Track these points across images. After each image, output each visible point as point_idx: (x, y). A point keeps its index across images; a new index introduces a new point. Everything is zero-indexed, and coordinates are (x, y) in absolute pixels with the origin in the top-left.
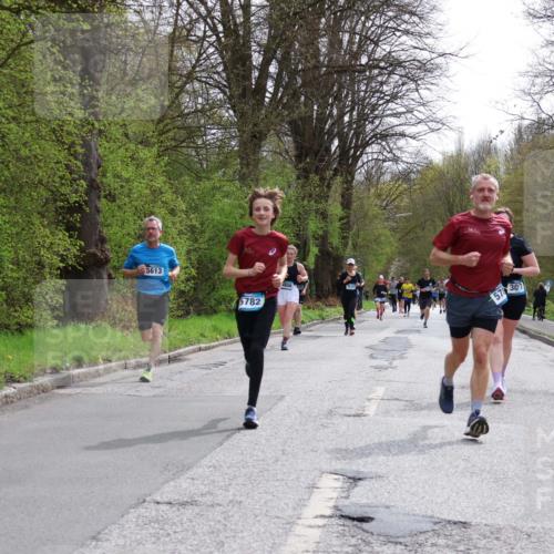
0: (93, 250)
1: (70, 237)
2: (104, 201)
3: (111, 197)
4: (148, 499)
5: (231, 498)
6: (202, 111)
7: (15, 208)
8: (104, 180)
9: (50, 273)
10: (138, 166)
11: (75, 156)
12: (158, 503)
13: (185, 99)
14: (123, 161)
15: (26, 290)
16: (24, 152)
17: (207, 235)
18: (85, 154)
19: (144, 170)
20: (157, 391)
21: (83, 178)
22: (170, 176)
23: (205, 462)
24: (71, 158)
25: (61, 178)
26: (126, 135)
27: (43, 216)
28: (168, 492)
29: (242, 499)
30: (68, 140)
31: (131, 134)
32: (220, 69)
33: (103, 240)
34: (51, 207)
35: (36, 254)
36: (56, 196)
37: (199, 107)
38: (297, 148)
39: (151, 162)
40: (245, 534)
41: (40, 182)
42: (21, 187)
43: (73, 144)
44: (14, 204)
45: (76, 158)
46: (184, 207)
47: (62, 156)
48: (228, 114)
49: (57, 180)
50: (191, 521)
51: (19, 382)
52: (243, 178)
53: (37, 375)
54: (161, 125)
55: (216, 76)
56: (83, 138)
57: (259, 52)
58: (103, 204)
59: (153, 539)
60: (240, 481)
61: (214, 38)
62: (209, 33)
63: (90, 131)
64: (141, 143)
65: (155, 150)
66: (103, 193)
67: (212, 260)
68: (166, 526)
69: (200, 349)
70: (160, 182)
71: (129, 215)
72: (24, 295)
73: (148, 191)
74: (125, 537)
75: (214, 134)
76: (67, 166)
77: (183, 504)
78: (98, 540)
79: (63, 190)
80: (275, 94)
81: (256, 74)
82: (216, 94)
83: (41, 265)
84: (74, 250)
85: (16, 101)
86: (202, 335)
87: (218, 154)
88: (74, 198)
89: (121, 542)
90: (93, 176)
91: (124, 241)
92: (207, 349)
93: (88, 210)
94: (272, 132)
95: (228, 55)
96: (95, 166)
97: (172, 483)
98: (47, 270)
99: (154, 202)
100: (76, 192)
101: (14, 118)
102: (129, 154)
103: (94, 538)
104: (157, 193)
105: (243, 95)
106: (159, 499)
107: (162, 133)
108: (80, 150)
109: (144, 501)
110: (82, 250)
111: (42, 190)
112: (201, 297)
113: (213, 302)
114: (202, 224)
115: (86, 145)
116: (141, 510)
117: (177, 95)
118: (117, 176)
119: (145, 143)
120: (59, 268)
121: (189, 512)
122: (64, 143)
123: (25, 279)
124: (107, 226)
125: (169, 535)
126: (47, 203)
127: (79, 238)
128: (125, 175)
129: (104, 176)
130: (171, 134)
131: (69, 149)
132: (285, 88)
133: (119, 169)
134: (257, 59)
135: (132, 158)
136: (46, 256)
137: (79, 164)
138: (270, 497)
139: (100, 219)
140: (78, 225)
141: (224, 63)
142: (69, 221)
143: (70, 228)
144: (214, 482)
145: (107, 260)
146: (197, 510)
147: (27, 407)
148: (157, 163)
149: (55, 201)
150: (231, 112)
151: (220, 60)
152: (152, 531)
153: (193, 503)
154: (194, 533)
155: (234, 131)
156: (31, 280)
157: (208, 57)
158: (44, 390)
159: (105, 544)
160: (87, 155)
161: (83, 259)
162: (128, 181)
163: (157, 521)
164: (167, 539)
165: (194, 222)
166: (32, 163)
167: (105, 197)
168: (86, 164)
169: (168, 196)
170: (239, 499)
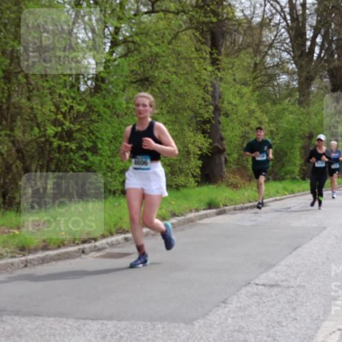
0: (217, 144)
1: (205, 137)
2: (222, 117)
3: (227, 115)
4: (252, 282)
5: (298, 283)
6: (277, 65)
7: (175, 121)
8: (223, 106)
9: (194, 157)
10: (242, 97)
11: (207, 92)
12: (257, 285)
13: (268, 59)
14: (233, 95)
15: (181, 166)
16: (180, 91)
17: (280, 136)
18: (212, 92)
19: (245, 99)
20: (254, 223)
21: (212, 104)
22: (259, 102)
23: (283, 263)
24: (205, 93)
25: (200, 105)
26: (235, 80)
27: (190, 126)
28: (263, 279)
29: (306, 284)
30: (203, 83)
31: (237, 80)
32: (288, 41)
33: (222, 139)
34: (194, 120)
35: (186, 147)
36: (196, 115)
37: (276, 63)
38: (332, 85)
39: (248, 95)
40: (308, 304)
41: (188, 107)
42: (178, 110)
43: (206, 86)
44: (174, 119)
45: (208, 94)
46: (267, 120)
47: (201, 93)
48: (292, 66)
49: (197, 106)
50: (277, 295)
51: (178, 216)
52: (300, 103)
53: (187, 213)
54: (254, 74)
55: (285, 45)
56: (211, 82)
57: (311, 30)
58: (222, 118)
59: (256, 304)
60: (303, 274)
61: (285, 23)
62: (282, 21)
63: (216, 78)
64: (243, 84)
65: (251, 88)
66: (222, 113)
67: (282, 150)
68: (263, 298)
69: (276, 200)
70: (254, 106)
71: (236, 125)
72: (180, 169)
73: (246, 111)
74: (240, 302)
75: (284, 78)
76: (203, 98)
77: (272, 286)
78: (226, 303)
79: (201, 111)
80: (319, 55)
81: (308, 43)
82: (285, 55)
83: (188, 153)
84: (207, 145)
85: (176, 63)
86: (277, 192)
87: (286, 90)
88: (206, 116)
89: (238, 305)
90: (217, 103)
91: (233, 140)
92: (280, 200)
93: (213, 122)
94: (318, 76)
95: (293, 33)
96: (218, 98)
97: (264, 274)
98: (192, 155)
99: (250, 117)
100: (208, 112)
101: (175, 73)
102: (236, 90)
103: (223, 302)
104: (252, 112)
105: (301, 56)
106: (257, 282)
107: (255, 78)
108: (210, 89)
109: (249, 283)
110: (211, 144)
111: (189, 112)
112: (275, 171)
113: (283, 174)
114: (277, 129)
115: (213, 86)
116: (248, 288)
117: (264, 57)
118: (230, 103)
119: (245, 84)
120: (198, 154)
121: (275, 290)
122: (201, 85)
123: (180, 160)
124: (225, 131)
125: (264, 302)
126: (192, 119)
127: (209, 137)
128: (234, 102)
129: (223, 103)
130: (259, 79)
131: (204, 89)
132: (326, 51)
133: (231, 99)
134: (309, 34)
135: (238, 93)
136: (192, 148)
137: (209, 97)
138: (321, 284)
139: (221, 127)
140: (209, 130)
141: (290, 37)
142: (203, 129)
143: (204, 132)
144: (288, 274)
145: (224, 150)
146: (279, 289)
147: (182, 230)
148: (252, 95)
149: (196, 117)
150: (294, 66)
151: (287, 36)
152: (255, 300)
153: (277, 285)
154: (279, 302)
155: (296, 77)
156: (183, 161)
157: (281, 35)
158: (191, 221)
159: (230, 306)
160: (214, 92)
161: (212, 149)
162: (236, 105)
163: (257, 295)
164: (264, 304)
165: (272, 129)
166: (184, 97)
167: (223, 115)
168: (213, 96)
169: (258, 114)
170: (303, 284)
